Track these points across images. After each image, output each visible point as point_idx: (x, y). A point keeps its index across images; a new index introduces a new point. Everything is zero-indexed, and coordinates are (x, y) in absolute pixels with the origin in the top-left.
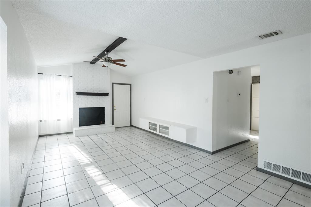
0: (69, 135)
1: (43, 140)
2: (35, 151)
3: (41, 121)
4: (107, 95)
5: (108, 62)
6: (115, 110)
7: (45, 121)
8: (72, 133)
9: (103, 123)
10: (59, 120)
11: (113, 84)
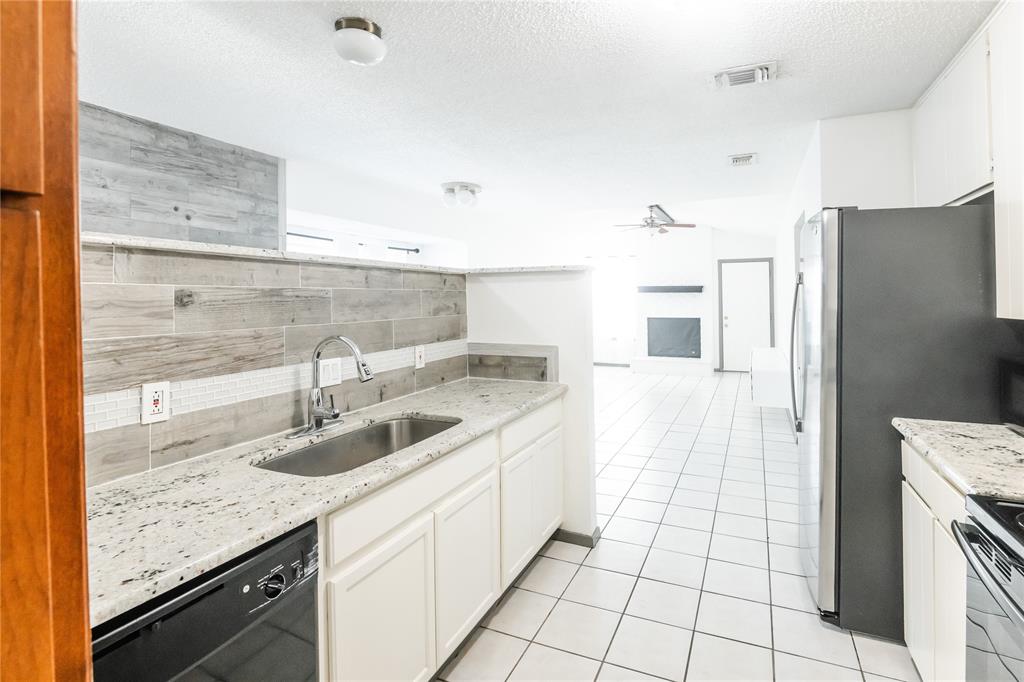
6: (726, 326)
11: (721, 262)
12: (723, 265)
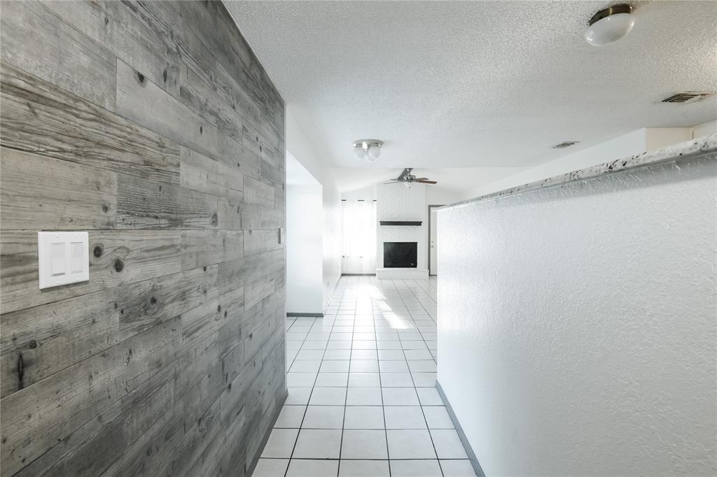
0: (372, 278)
1: (345, 278)
2: (337, 285)
3: (344, 257)
4: (419, 224)
5: (411, 182)
6: (433, 247)
7: (348, 257)
8: (375, 275)
9: (415, 266)
10: (361, 257)
11: (430, 207)
12: (431, 208)
